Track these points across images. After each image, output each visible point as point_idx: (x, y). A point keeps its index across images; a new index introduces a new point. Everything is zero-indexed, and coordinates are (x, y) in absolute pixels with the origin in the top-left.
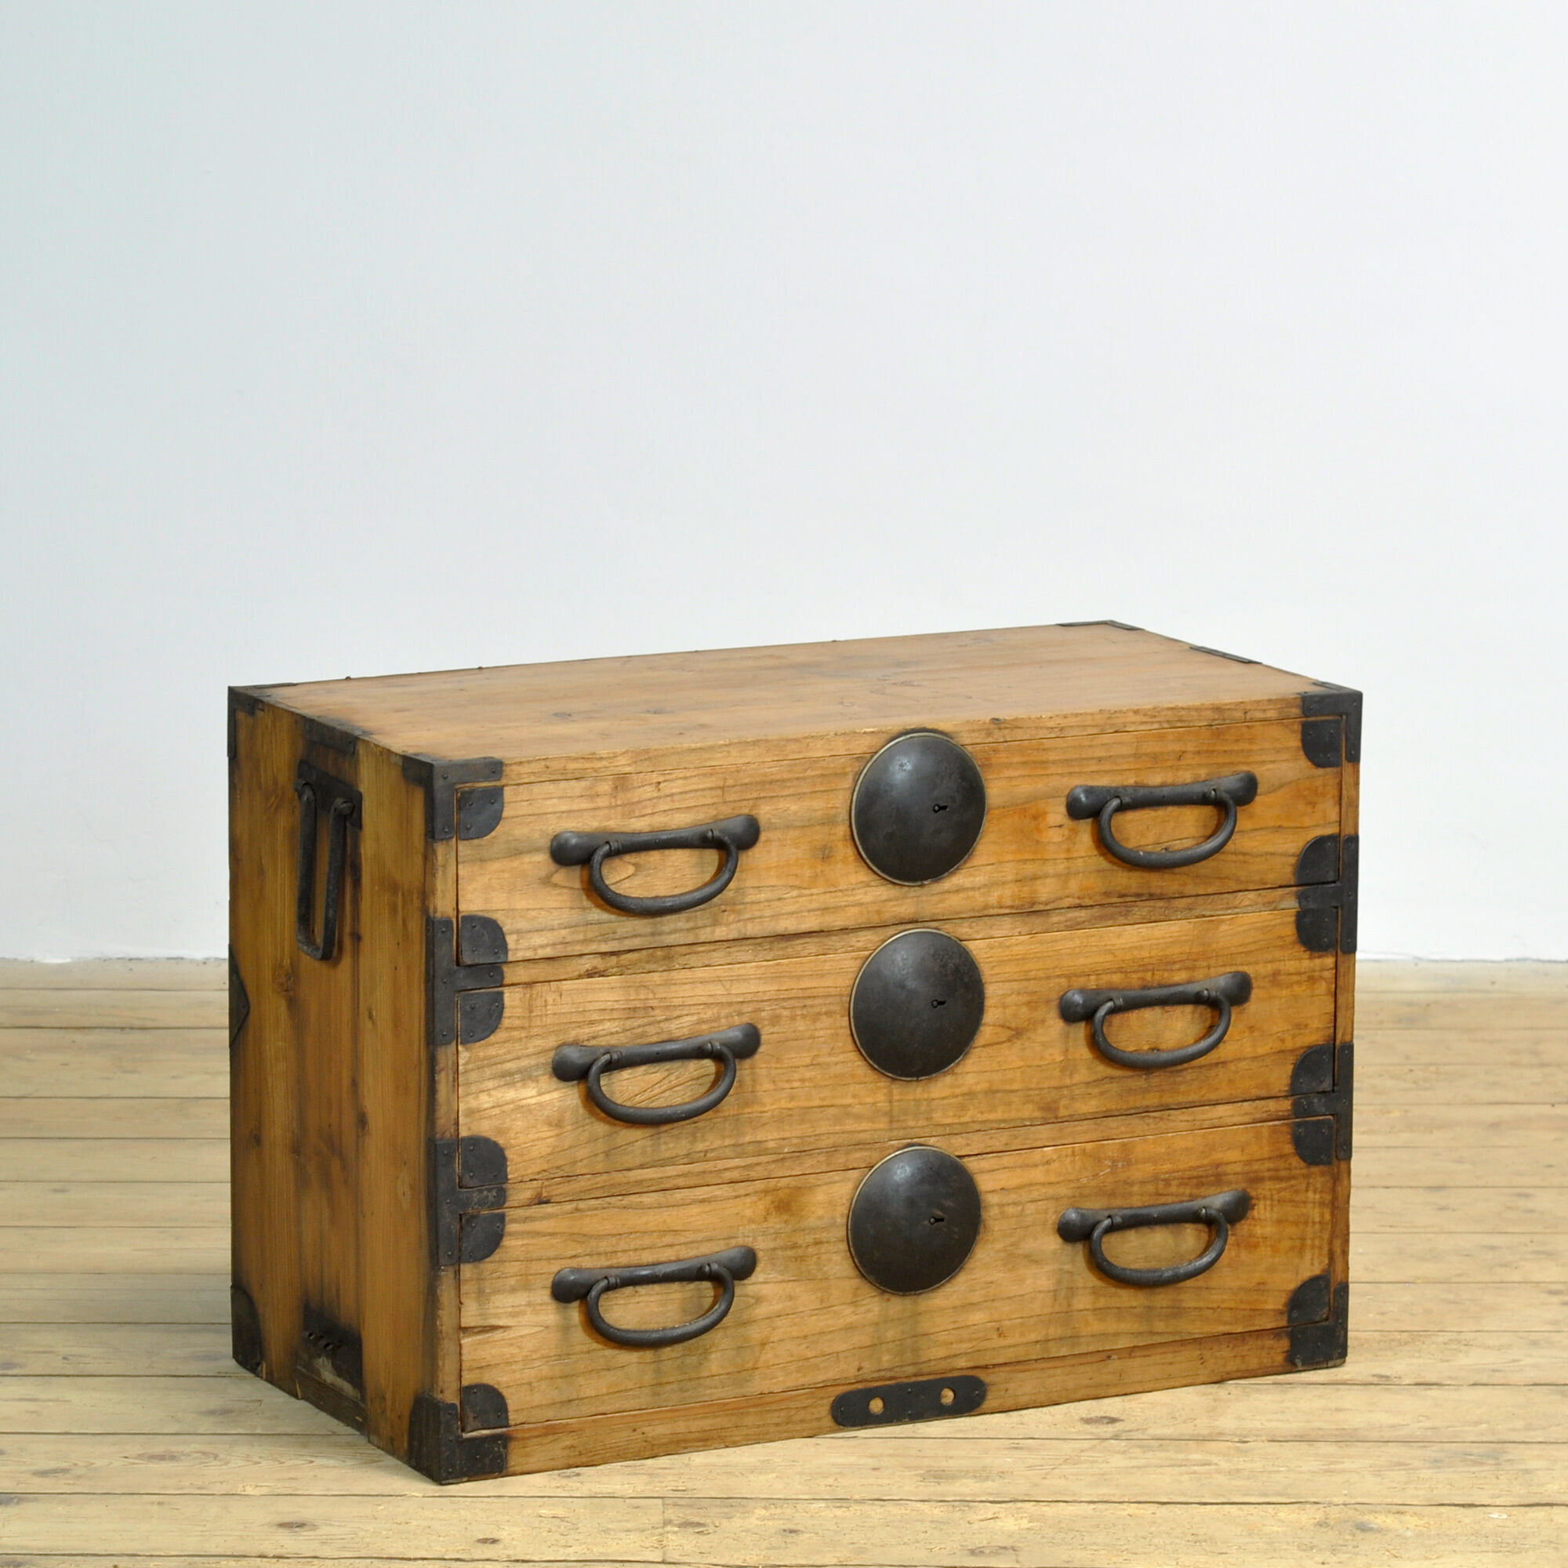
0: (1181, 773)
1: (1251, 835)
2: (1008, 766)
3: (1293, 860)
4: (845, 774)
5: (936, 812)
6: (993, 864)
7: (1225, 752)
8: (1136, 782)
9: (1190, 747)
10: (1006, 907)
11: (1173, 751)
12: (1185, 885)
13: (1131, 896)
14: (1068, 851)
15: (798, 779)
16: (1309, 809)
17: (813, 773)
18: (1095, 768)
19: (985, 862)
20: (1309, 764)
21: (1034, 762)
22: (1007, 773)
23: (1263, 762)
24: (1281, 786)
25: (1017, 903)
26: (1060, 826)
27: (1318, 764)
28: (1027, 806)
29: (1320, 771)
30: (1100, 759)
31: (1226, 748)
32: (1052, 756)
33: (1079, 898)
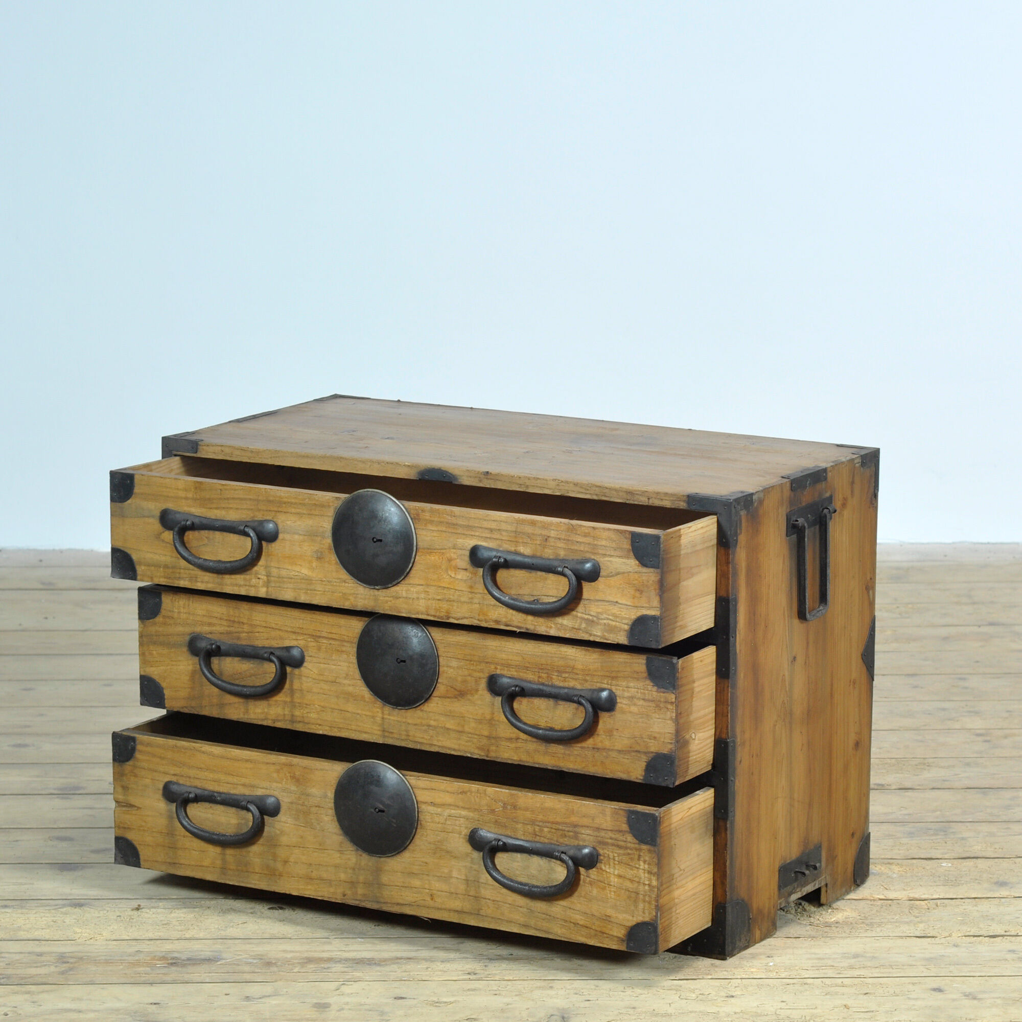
0: (546, 550)
1: (596, 603)
2: (431, 522)
3: (627, 627)
4: (329, 506)
5: (375, 542)
6: (422, 585)
7: (578, 542)
8: (515, 550)
9: (553, 534)
10: (431, 616)
11: (541, 535)
12: (551, 627)
13: (513, 627)
14: (471, 587)
15: (300, 504)
16: (637, 594)
17: (310, 502)
18: (488, 535)
19: (417, 583)
20: (637, 562)
21: (447, 523)
22: (430, 527)
23: (605, 555)
24: (618, 574)
25: (438, 614)
26: (466, 569)
27: (643, 564)
28: (444, 551)
29: (645, 570)
30: (491, 530)
31: (579, 540)
32: (461, 522)
33: (479, 620)
